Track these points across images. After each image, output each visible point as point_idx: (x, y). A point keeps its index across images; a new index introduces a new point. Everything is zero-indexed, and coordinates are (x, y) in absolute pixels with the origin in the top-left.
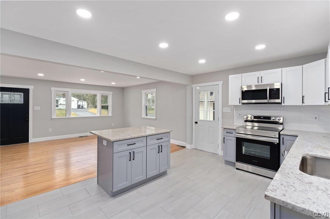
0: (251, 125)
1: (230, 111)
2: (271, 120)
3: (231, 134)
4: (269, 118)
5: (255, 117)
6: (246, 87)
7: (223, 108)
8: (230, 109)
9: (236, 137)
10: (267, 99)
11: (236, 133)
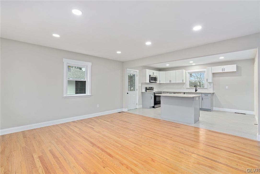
2: (152, 88)
8: (140, 84)
9: (154, 95)
10: (155, 81)
11: (154, 94)
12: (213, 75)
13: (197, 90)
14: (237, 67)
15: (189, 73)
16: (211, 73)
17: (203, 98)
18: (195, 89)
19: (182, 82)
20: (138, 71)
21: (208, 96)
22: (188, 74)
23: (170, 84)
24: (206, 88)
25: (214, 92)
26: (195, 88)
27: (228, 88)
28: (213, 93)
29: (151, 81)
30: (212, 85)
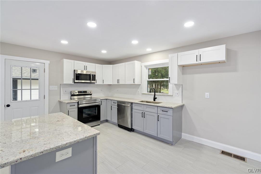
0: (77, 98)
1: (57, 89)
2: (87, 93)
3: (74, 106)
4: (86, 92)
5: (79, 92)
6: (80, 71)
7: (50, 86)
8: (57, 87)
9: (78, 108)
10: (90, 80)
11: (78, 104)
12: (183, 69)
13: (156, 98)
14: (228, 52)
15: (146, 67)
16: (177, 66)
17: (160, 116)
18: (153, 96)
19: (133, 83)
20: (47, 62)
21: (168, 113)
22: (145, 69)
23: (117, 86)
24: (171, 96)
25: (183, 103)
26: (153, 93)
27: (209, 98)
28: (182, 107)
29: (76, 81)
30: (181, 88)
